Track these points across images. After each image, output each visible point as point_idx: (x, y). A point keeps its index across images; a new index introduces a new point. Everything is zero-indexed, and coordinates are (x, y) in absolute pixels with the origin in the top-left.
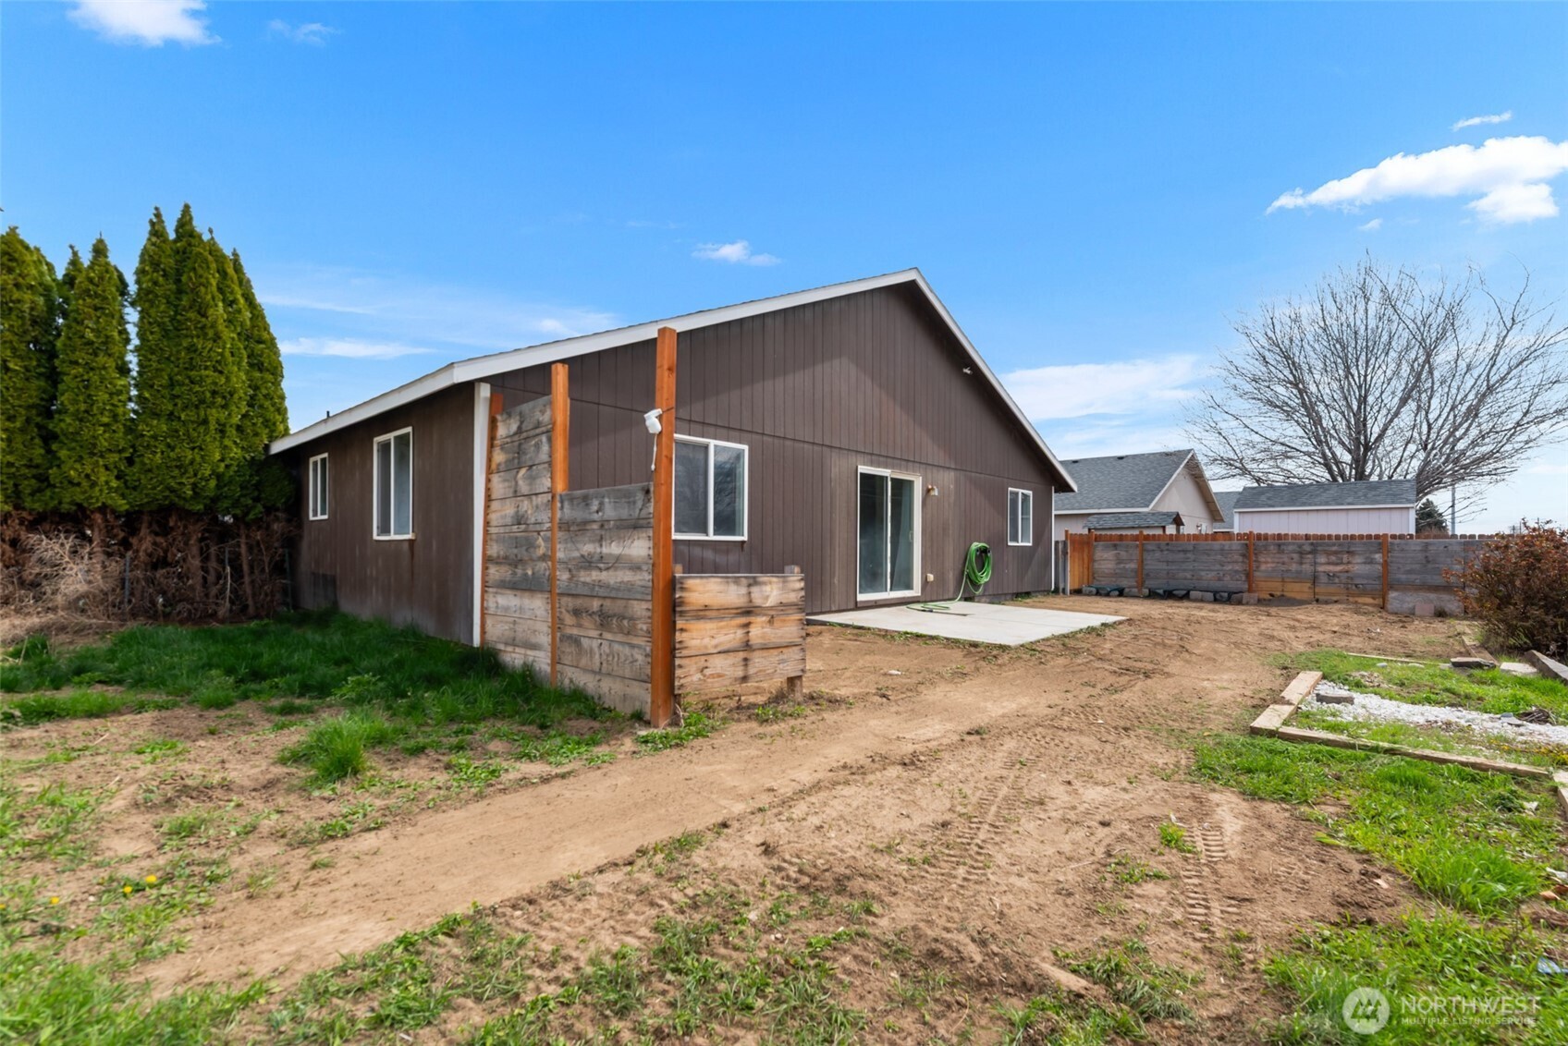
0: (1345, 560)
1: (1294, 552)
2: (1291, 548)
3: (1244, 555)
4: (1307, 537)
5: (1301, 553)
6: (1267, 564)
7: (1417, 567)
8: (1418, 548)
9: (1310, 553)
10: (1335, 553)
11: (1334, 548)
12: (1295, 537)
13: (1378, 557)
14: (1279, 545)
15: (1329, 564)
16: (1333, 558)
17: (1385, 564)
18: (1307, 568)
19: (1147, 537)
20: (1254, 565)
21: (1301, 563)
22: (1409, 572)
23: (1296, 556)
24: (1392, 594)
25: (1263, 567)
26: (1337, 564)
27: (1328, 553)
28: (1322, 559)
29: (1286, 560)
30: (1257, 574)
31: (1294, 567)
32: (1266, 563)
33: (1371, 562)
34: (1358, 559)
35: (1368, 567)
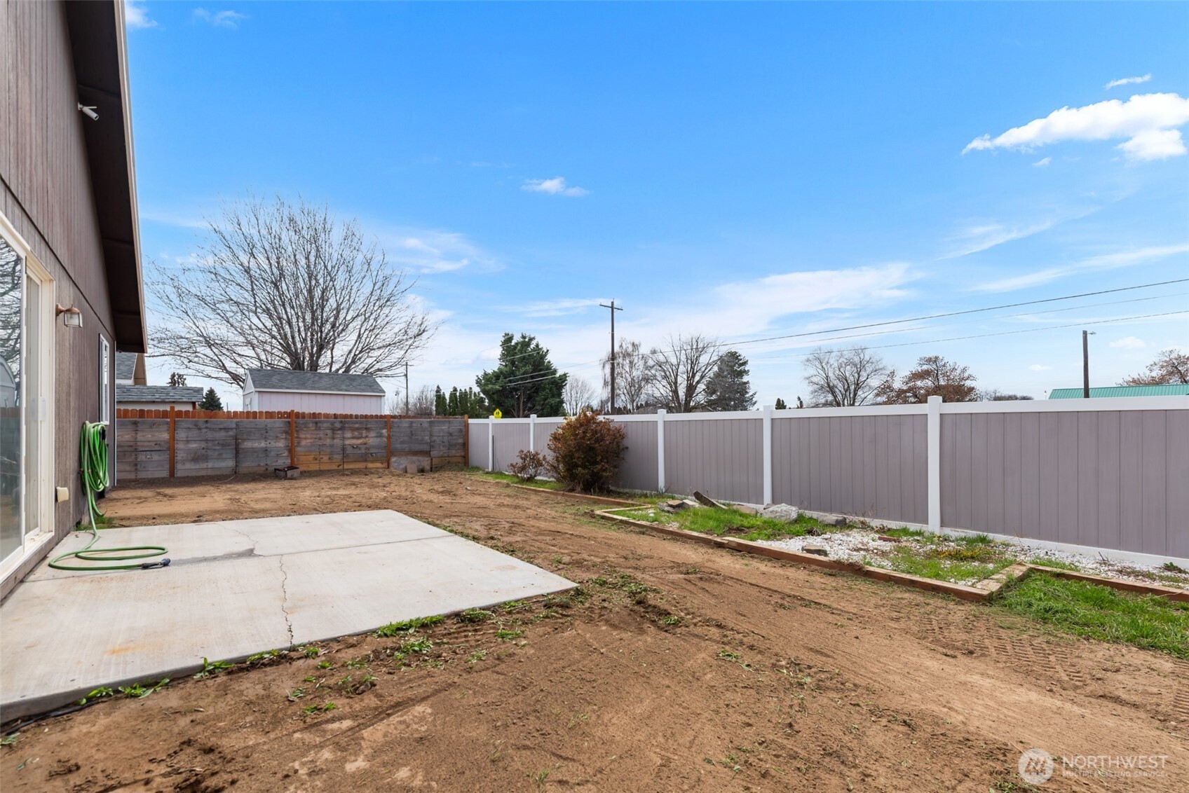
0: (364, 435)
1: (327, 428)
2: (325, 425)
3: (286, 432)
4: (335, 416)
5: (333, 430)
6: (307, 440)
7: (406, 438)
8: (407, 425)
9: (340, 429)
10: (358, 429)
11: (357, 426)
12: (327, 416)
13: (384, 431)
14: (316, 423)
15: (353, 438)
16: (356, 433)
17: (389, 437)
18: (337, 442)
19: (179, 413)
20: (296, 441)
21: (333, 438)
22: (402, 442)
23: (329, 432)
24: (393, 459)
25: (303, 443)
26: (358, 438)
27: (353, 430)
28: (348, 434)
29: (322, 435)
30: (298, 449)
31: (328, 442)
32: (306, 438)
33: (380, 436)
34: (372, 434)
35: (379, 439)
